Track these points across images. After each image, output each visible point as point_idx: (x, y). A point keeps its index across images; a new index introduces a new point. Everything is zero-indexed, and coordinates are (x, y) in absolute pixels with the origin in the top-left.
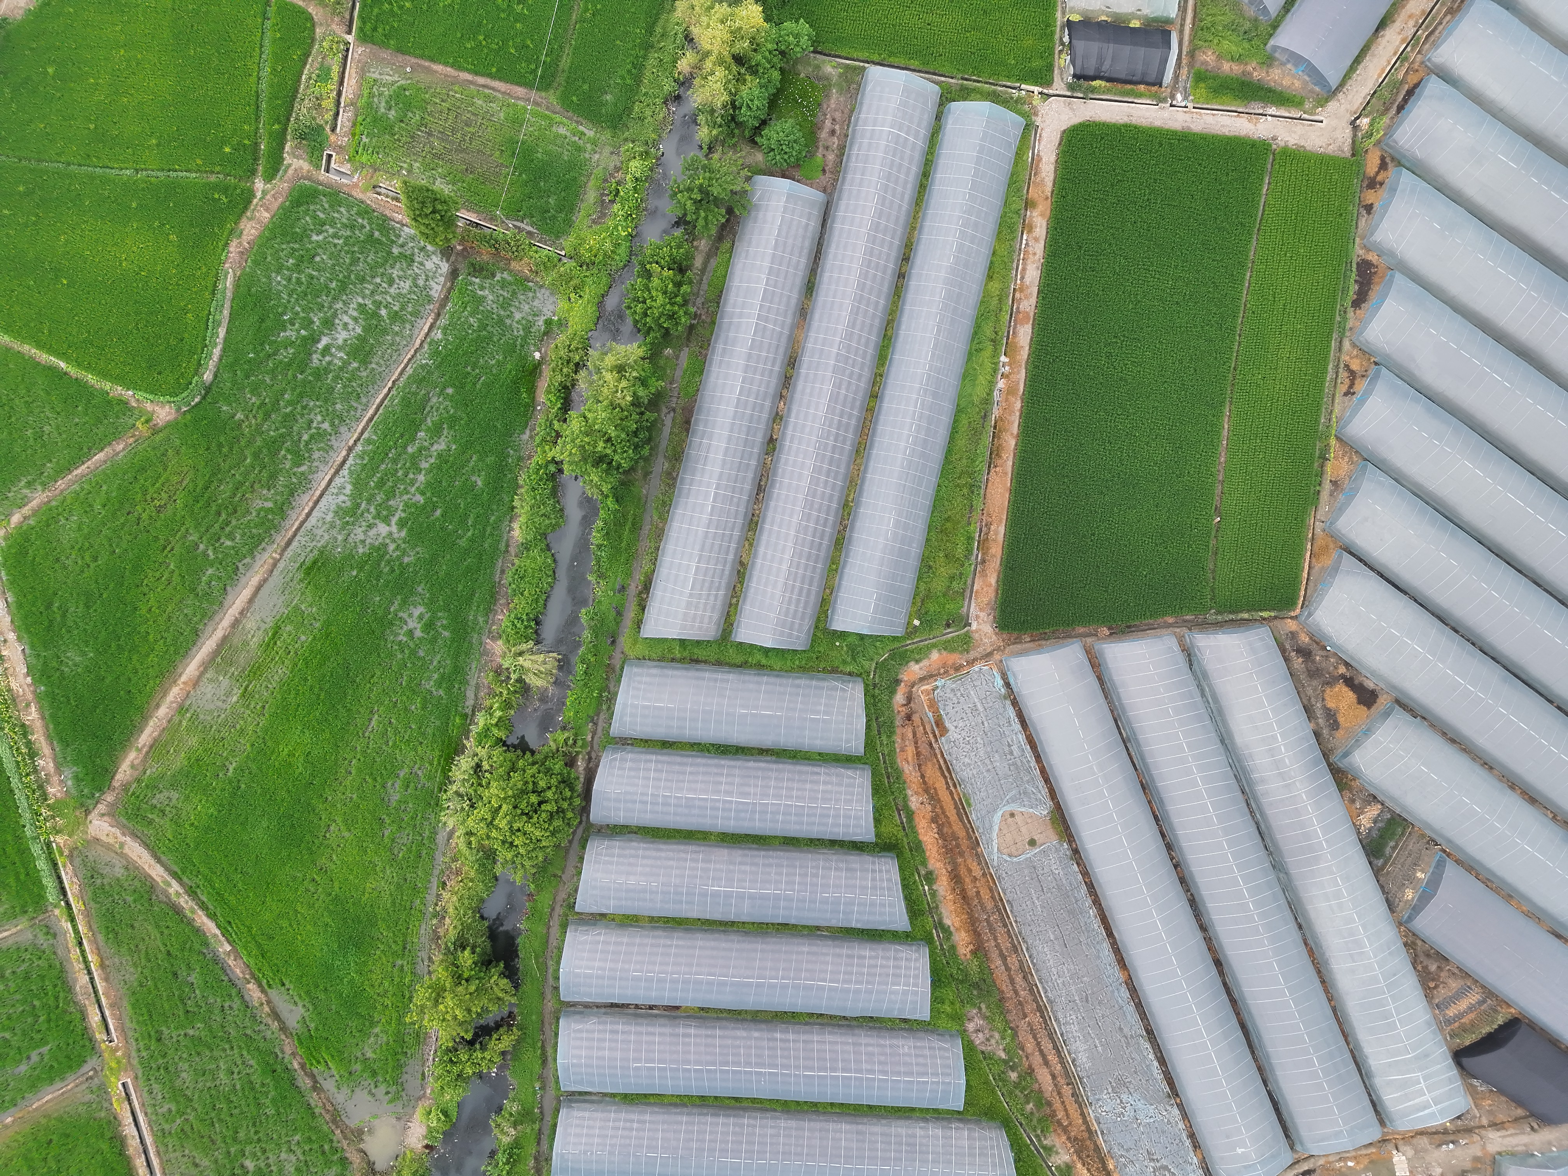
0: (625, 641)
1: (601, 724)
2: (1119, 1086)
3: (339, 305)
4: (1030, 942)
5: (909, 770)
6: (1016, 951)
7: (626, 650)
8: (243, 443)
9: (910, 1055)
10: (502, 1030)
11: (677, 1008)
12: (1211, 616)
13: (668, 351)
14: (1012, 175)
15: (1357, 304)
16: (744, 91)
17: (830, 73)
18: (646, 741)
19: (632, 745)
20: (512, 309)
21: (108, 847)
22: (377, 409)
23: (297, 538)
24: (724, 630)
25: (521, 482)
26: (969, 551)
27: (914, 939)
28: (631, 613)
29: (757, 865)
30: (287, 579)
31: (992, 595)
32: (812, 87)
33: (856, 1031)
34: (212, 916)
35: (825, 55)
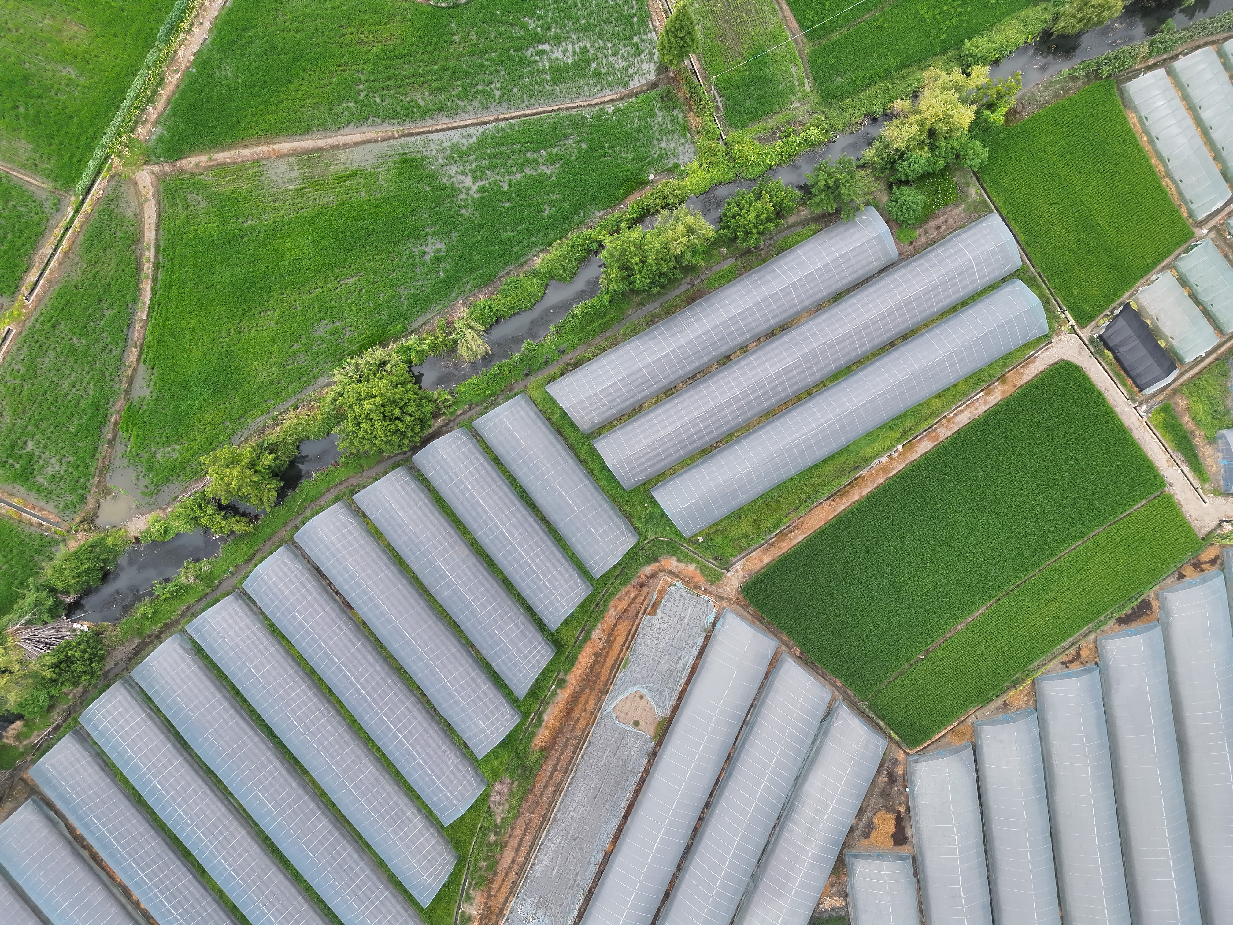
0: (534, 381)
1: (473, 411)
2: (543, 904)
3: (574, 36)
4: (578, 775)
5: (612, 613)
6: (565, 773)
7: (529, 386)
8: (444, 54)
9: (449, 768)
10: (244, 519)
11: (351, 608)
12: (863, 705)
13: (724, 250)
14: (1010, 354)
15: (1121, 621)
16: (917, 154)
17: (971, 195)
18: (488, 447)
19: (478, 441)
20: (664, 138)
21: (138, 194)
22: (535, 114)
23: (418, 137)
24: (593, 433)
25: (569, 236)
26: (770, 531)
27: (518, 707)
28: (553, 370)
29: (476, 577)
30: (389, 153)
31: (757, 567)
32: (953, 191)
33: (433, 724)
34: (154, 291)
35: (979, 182)
